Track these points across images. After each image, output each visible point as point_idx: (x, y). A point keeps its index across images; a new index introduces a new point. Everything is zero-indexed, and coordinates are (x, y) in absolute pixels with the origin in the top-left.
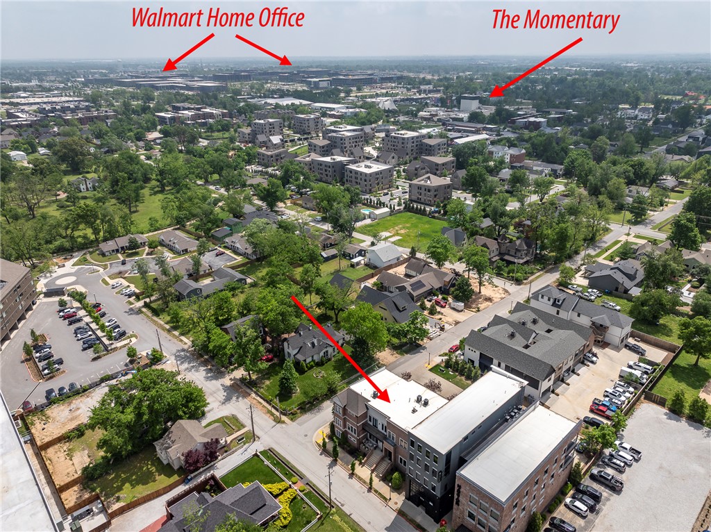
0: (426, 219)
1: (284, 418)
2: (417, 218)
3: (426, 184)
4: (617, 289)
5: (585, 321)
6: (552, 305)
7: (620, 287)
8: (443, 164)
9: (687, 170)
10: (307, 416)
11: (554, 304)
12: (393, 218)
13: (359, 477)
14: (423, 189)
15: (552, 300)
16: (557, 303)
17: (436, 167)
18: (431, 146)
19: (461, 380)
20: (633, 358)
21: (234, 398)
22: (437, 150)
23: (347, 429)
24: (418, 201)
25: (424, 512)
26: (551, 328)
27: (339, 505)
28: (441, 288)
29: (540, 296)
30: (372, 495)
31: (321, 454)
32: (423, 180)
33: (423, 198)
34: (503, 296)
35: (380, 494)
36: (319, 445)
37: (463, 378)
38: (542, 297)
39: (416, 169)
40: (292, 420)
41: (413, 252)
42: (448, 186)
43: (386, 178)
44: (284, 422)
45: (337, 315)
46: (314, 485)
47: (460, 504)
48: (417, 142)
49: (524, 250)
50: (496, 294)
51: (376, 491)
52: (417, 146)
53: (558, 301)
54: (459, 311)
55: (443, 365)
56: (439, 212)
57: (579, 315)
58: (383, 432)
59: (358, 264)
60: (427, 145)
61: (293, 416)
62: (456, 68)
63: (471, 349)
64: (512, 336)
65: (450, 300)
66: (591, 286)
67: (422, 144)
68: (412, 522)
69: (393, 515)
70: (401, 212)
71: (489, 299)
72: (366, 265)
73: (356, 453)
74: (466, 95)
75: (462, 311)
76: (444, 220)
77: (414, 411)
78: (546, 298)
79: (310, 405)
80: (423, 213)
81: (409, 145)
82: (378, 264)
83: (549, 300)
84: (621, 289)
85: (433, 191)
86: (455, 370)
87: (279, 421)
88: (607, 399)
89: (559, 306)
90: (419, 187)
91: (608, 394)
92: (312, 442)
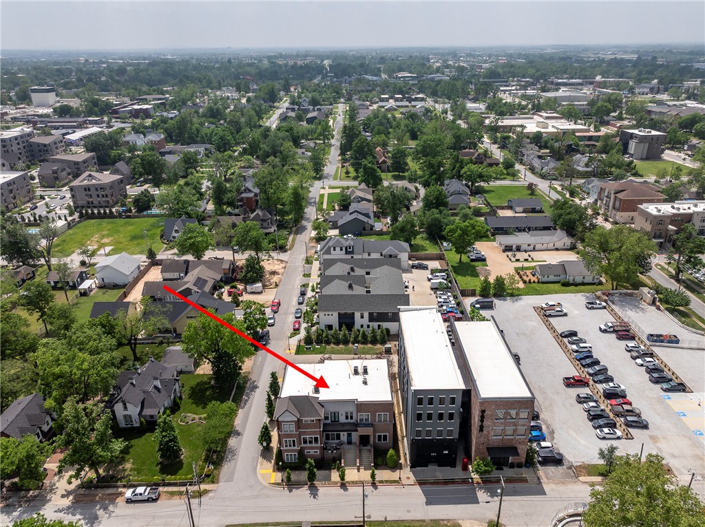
0: (118, 220)
1: (203, 487)
2: (108, 223)
3: (90, 183)
4: (364, 229)
6: (346, 254)
7: (367, 225)
8: (84, 162)
10: (226, 468)
11: (347, 252)
13: (353, 482)
14: (93, 190)
15: (344, 249)
16: (348, 250)
17: (76, 166)
18: (45, 145)
19: (333, 348)
20: (427, 274)
21: (101, 513)
22: (54, 149)
23: (303, 445)
24: (90, 205)
25: (437, 467)
27: (366, 520)
28: (221, 280)
29: (332, 249)
30: (381, 488)
31: (290, 491)
32: (84, 180)
33: (96, 201)
34: (283, 265)
35: (386, 481)
36: (278, 484)
37: (332, 345)
38: (334, 250)
39: (55, 172)
40: (213, 482)
41: (151, 255)
42: (121, 181)
43: (22, 188)
44: (206, 492)
45: (134, 351)
46: (321, 523)
47: (484, 429)
48: (23, 142)
49: (268, 219)
50: (278, 267)
51: (381, 482)
52: (24, 147)
53: (350, 248)
54: (260, 293)
55: (302, 344)
56: (130, 211)
57: (369, 255)
58: (349, 421)
59: (90, 289)
60: (38, 145)
61: (211, 478)
63: (327, 313)
64: (350, 287)
65: (241, 287)
67: (31, 145)
68: (436, 483)
69: (418, 489)
70: (79, 222)
71: (274, 273)
72: (100, 287)
73: (327, 463)
75: (262, 292)
76: (144, 216)
77: (365, 383)
78: (338, 249)
79: (216, 454)
80: (111, 216)
81: (15, 148)
82: (120, 281)
83: (341, 250)
84: (368, 228)
85: (108, 189)
86: (319, 342)
87: (200, 494)
88: (444, 308)
89: (352, 253)
90: (87, 189)
91: (442, 303)
92: (265, 487)
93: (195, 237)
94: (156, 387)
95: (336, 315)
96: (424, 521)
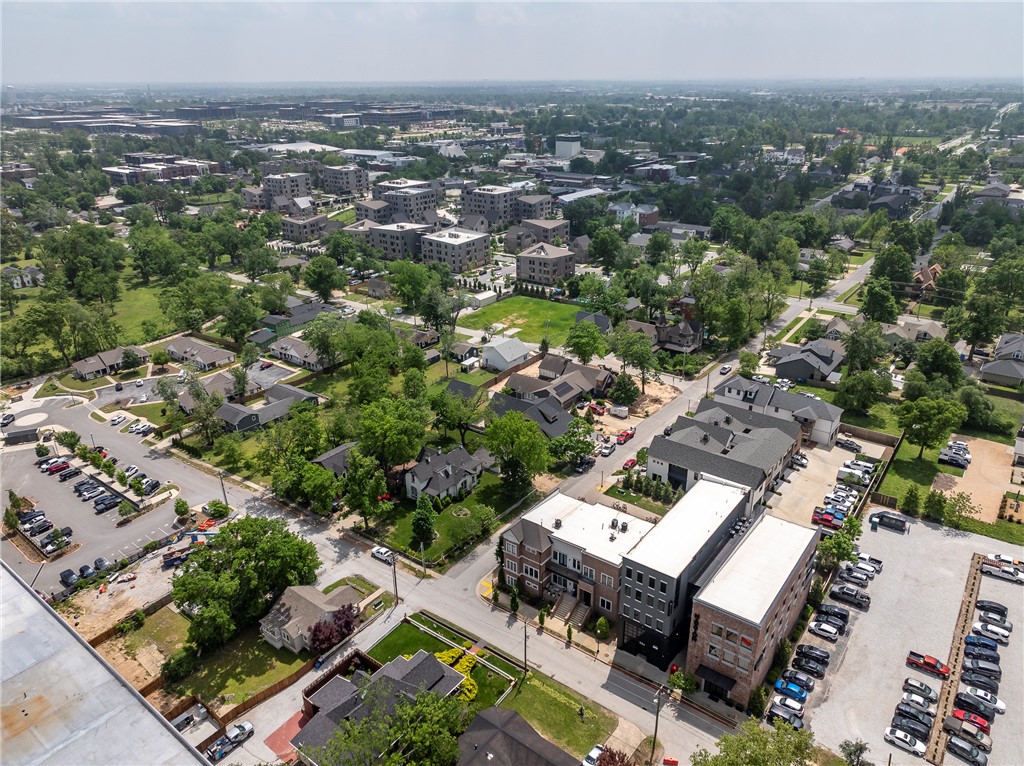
0: (547, 303)
1: (429, 571)
2: (535, 303)
3: (538, 256)
4: (812, 377)
5: (784, 415)
6: (743, 400)
7: (816, 373)
8: (554, 230)
9: (864, 227)
10: (459, 566)
11: (745, 399)
12: (501, 304)
13: (551, 631)
14: (537, 263)
15: (742, 394)
16: (748, 397)
17: (545, 234)
18: (530, 206)
19: (648, 502)
20: (849, 457)
21: (352, 554)
22: (539, 211)
23: (524, 574)
24: (532, 280)
25: (645, 661)
26: (749, 427)
27: (535, 667)
28: (592, 390)
29: (727, 389)
30: (573, 650)
31: (493, 610)
32: (534, 251)
33: (537, 276)
34: (674, 395)
35: (583, 647)
36: (488, 599)
37: (650, 499)
38: (730, 391)
39: (519, 238)
40: (440, 572)
41: (545, 346)
42: (570, 258)
43: (481, 250)
44: (430, 577)
45: (463, 435)
46: (495, 648)
47: (698, 638)
48: (511, 200)
49: (690, 335)
50: (665, 395)
51: (577, 645)
52: (511, 205)
53: (750, 395)
54: (623, 418)
55: (620, 485)
56: (563, 294)
57: (777, 410)
58: (576, 569)
59: (472, 367)
60: (525, 204)
61: (441, 568)
62: (534, 98)
63: (656, 461)
64: (705, 440)
65: (608, 405)
66: (780, 375)
67: (518, 203)
68: (632, 674)
69: (607, 670)
70: (511, 296)
71: (656, 401)
72: (482, 368)
73: (541, 603)
74: (563, 135)
75: (626, 418)
76: (572, 303)
77: (612, 539)
78: (734, 392)
79: (459, 551)
80: (541, 295)
81: (501, 206)
82: (499, 366)
83: (738, 394)
84: (817, 376)
85: (551, 265)
86: (638, 490)
87: (424, 576)
88: (830, 506)
89: (752, 401)
90: (532, 261)
91: (830, 500)
92: (476, 596)
93: (581, 337)
94: (446, 473)
95: (666, 466)
96: (586, 698)
